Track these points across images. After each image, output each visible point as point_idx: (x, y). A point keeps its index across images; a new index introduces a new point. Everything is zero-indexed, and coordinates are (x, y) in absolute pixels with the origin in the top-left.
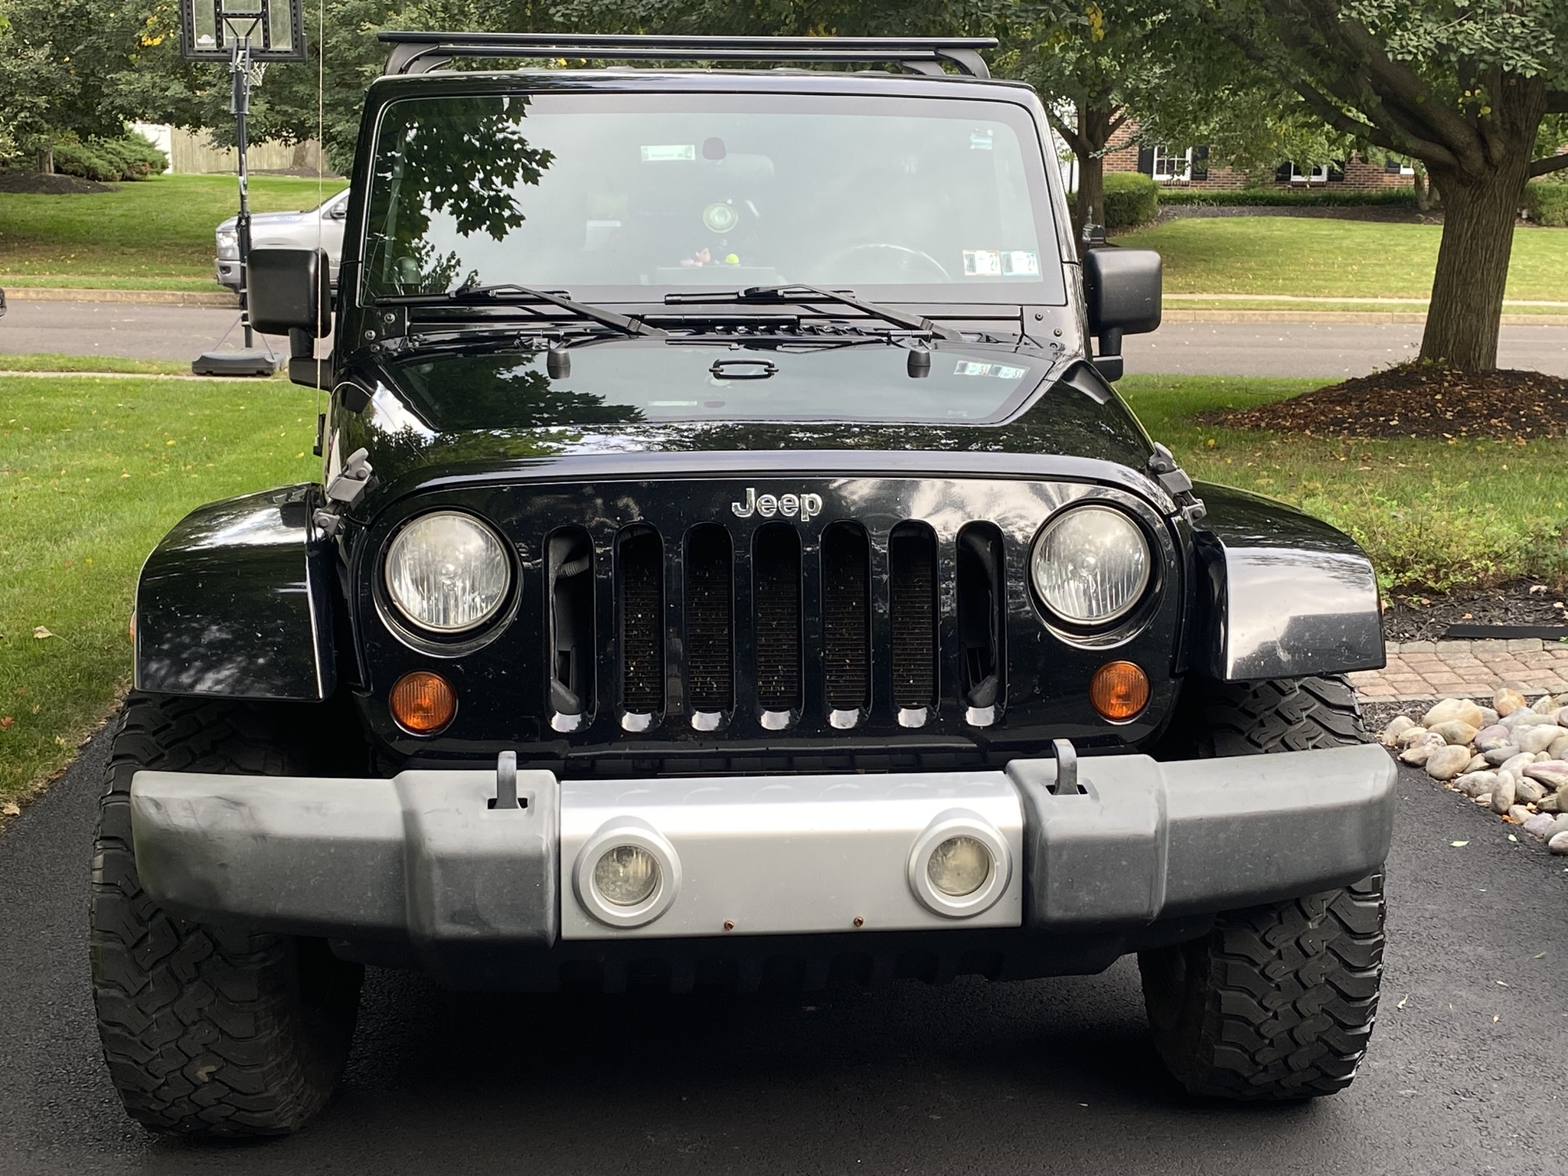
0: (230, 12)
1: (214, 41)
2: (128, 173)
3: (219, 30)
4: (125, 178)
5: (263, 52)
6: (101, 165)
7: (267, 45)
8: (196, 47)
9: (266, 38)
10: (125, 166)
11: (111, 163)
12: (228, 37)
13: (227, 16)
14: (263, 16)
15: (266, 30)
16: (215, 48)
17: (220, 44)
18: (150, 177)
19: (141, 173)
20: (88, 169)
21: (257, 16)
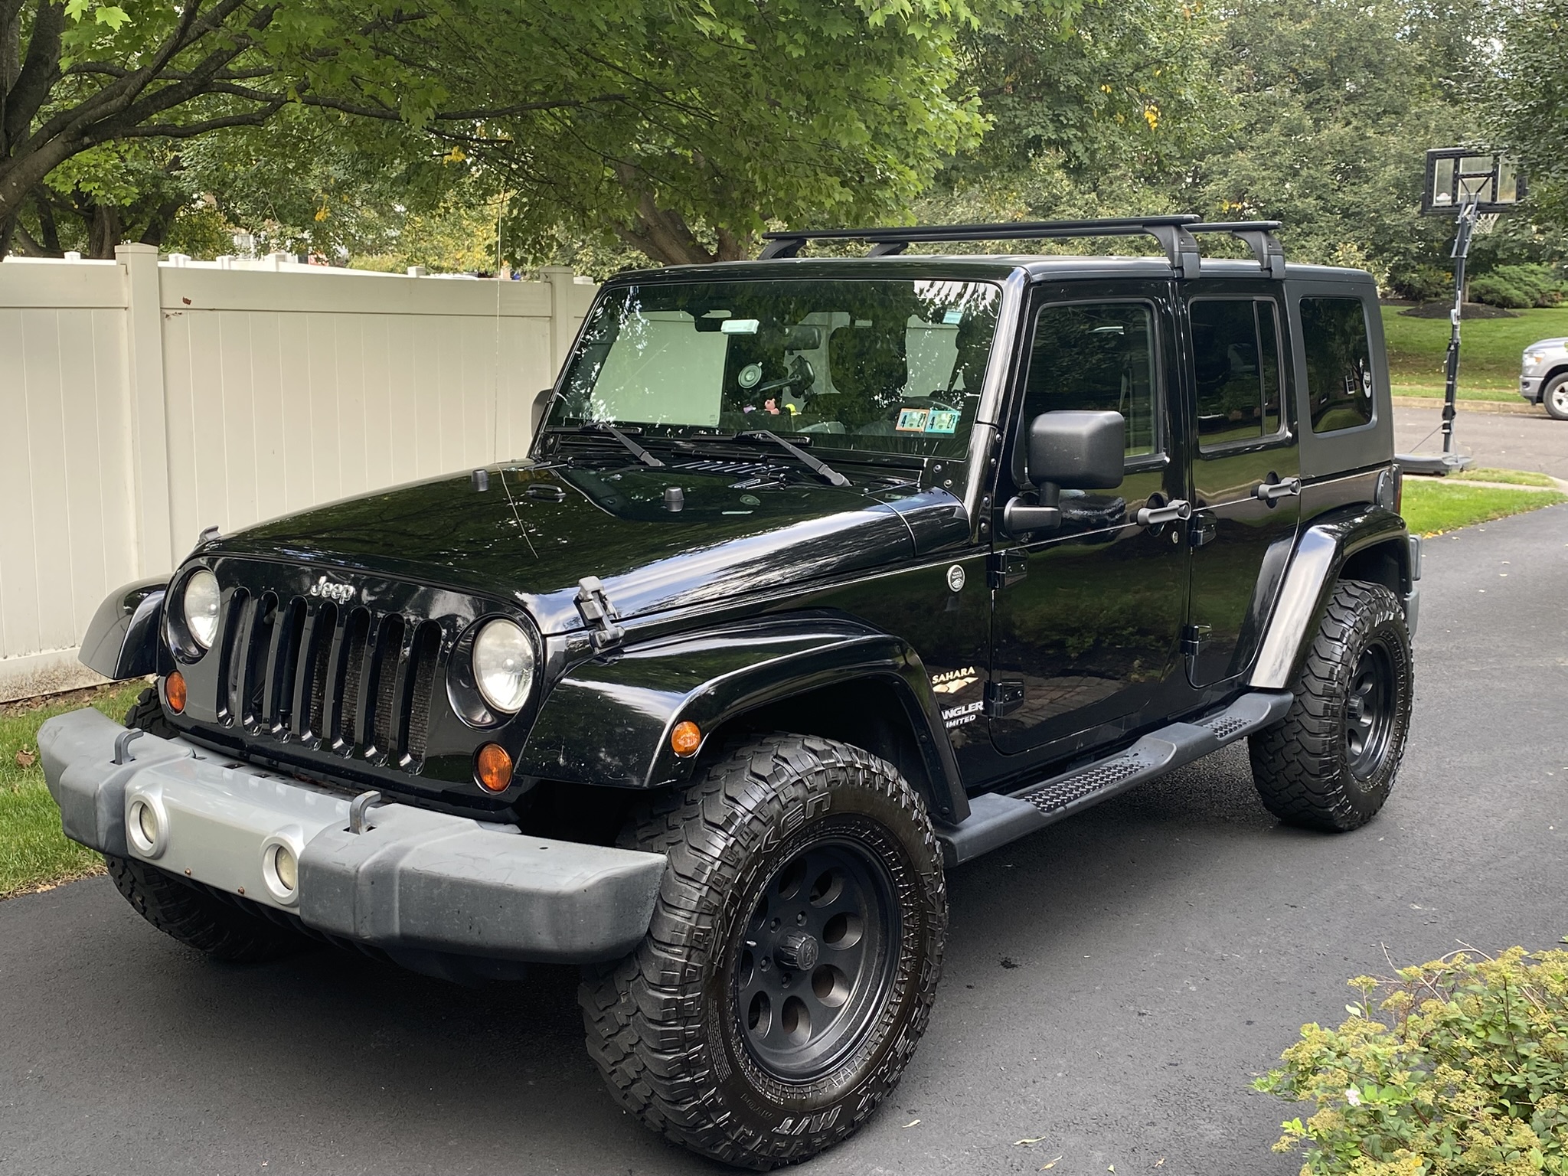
0: (1465, 173)
1: (1450, 198)
2: (1541, 302)
3: (1455, 188)
4: (1537, 306)
5: (1490, 204)
6: (1515, 294)
7: (1494, 199)
8: (1435, 204)
9: (1494, 193)
10: (1538, 296)
11: (1526, 293)
12: (1461, 194)
13: (1464, 176)
14: (1494, 174)
15: (1495, 186)
16: (1450, 203)
17: (1454, 201)
18: (1560, 304)
19: (1552, 301)
20: (1505, 298)
21: (1488, 175)
